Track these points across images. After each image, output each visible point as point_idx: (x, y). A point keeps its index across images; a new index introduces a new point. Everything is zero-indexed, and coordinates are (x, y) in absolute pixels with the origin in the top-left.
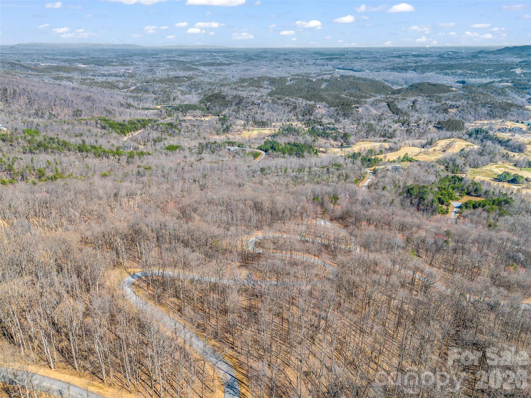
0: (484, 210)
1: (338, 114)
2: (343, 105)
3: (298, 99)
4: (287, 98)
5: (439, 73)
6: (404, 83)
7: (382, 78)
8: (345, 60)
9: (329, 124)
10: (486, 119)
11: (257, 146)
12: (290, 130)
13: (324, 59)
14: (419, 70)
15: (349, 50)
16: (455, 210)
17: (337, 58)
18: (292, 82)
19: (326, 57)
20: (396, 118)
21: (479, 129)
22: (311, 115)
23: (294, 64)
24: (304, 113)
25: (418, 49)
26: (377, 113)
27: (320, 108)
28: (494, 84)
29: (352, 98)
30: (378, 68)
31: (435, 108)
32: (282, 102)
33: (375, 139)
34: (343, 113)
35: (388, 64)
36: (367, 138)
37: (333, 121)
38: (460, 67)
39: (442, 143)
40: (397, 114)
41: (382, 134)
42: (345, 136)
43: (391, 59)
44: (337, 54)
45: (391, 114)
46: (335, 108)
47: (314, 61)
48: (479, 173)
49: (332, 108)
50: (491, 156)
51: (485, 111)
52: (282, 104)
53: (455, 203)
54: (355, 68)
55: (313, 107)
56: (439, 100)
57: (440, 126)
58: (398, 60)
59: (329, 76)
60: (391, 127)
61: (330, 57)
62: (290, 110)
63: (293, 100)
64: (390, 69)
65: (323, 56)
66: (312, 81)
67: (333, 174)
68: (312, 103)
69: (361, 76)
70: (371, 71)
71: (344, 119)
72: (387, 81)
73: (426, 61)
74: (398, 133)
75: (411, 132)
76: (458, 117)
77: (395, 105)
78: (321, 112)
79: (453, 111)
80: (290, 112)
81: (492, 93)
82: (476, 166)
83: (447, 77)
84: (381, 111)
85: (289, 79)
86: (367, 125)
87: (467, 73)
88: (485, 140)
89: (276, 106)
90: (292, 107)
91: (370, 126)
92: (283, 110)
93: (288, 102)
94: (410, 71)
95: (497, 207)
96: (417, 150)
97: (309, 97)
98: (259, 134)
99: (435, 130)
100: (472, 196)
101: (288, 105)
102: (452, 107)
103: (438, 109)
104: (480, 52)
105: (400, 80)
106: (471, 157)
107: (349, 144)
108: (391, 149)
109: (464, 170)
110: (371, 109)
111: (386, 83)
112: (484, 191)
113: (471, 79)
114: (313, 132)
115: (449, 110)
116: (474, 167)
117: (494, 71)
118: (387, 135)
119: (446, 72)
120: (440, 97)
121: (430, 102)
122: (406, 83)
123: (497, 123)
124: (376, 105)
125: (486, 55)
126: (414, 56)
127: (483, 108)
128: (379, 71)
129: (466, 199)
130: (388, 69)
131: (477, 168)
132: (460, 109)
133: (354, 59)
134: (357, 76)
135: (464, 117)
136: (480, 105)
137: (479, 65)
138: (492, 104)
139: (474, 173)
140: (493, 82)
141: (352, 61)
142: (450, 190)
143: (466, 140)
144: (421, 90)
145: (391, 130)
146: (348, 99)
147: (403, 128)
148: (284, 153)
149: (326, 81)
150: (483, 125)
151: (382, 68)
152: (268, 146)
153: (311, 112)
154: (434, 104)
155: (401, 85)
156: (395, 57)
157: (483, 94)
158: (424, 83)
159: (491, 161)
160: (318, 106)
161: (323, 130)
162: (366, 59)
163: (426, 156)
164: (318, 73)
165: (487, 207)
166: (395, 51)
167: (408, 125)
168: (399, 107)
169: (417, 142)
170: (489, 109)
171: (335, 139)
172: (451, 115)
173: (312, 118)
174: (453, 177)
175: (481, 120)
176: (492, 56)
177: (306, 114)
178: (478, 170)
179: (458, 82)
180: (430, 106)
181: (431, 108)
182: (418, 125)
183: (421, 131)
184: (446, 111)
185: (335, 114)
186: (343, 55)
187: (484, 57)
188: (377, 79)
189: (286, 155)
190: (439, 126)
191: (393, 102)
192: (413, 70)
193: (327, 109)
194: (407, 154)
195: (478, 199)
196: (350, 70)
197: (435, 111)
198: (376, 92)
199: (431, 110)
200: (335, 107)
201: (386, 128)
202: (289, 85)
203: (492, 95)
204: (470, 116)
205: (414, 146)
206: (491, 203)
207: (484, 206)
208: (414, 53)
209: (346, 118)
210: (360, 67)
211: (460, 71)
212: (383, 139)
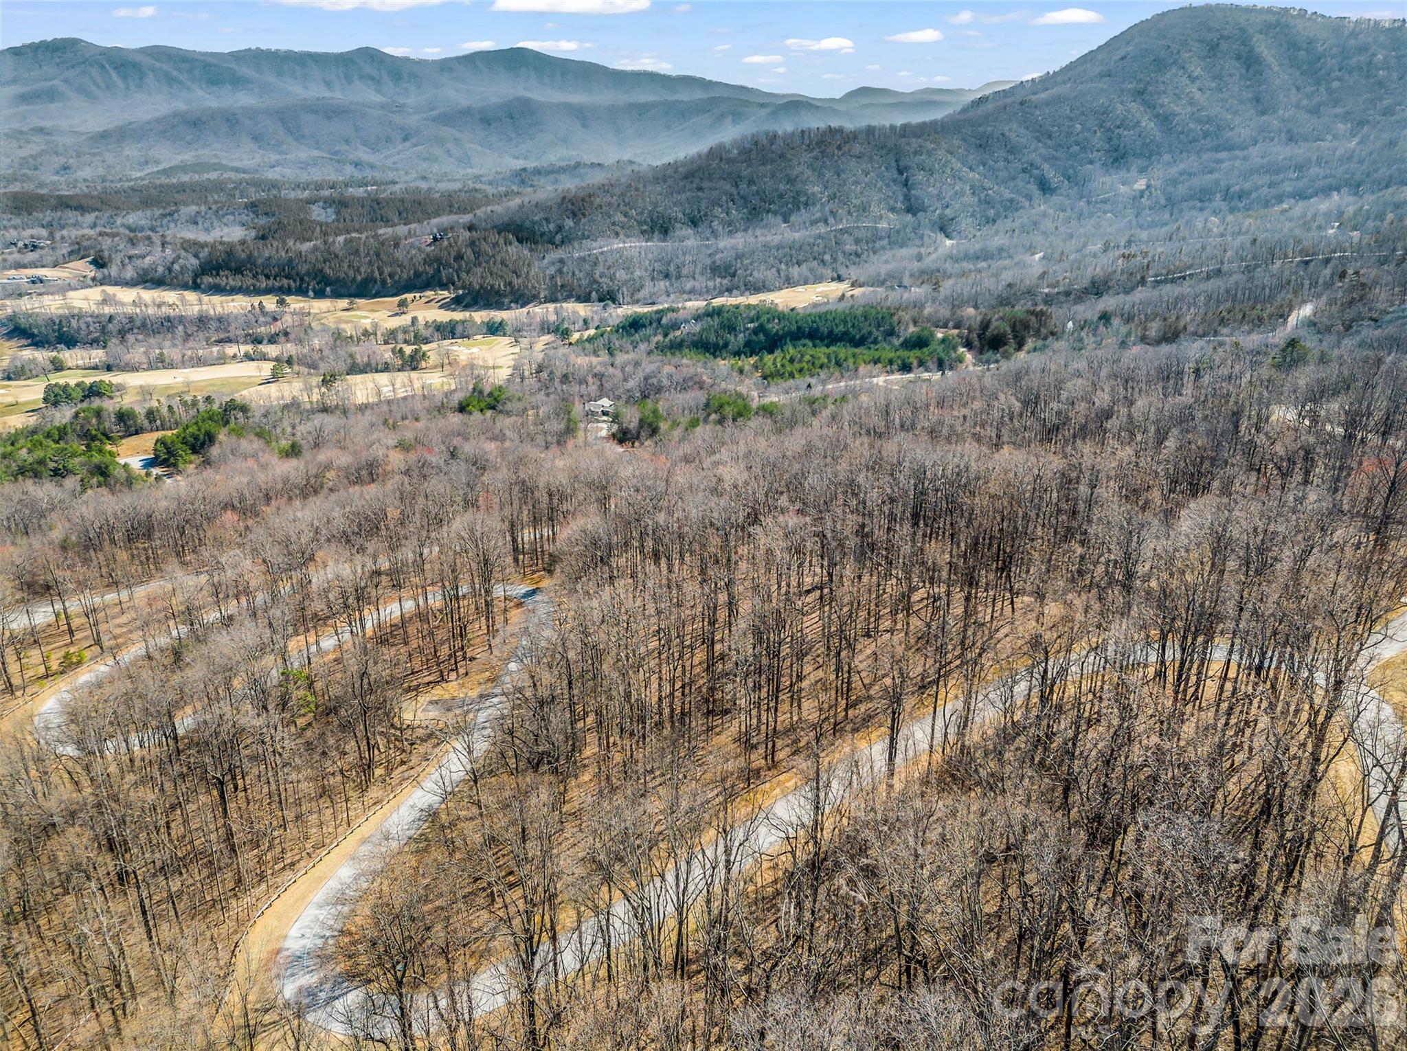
53: (131, 462)
129: (131, 445)
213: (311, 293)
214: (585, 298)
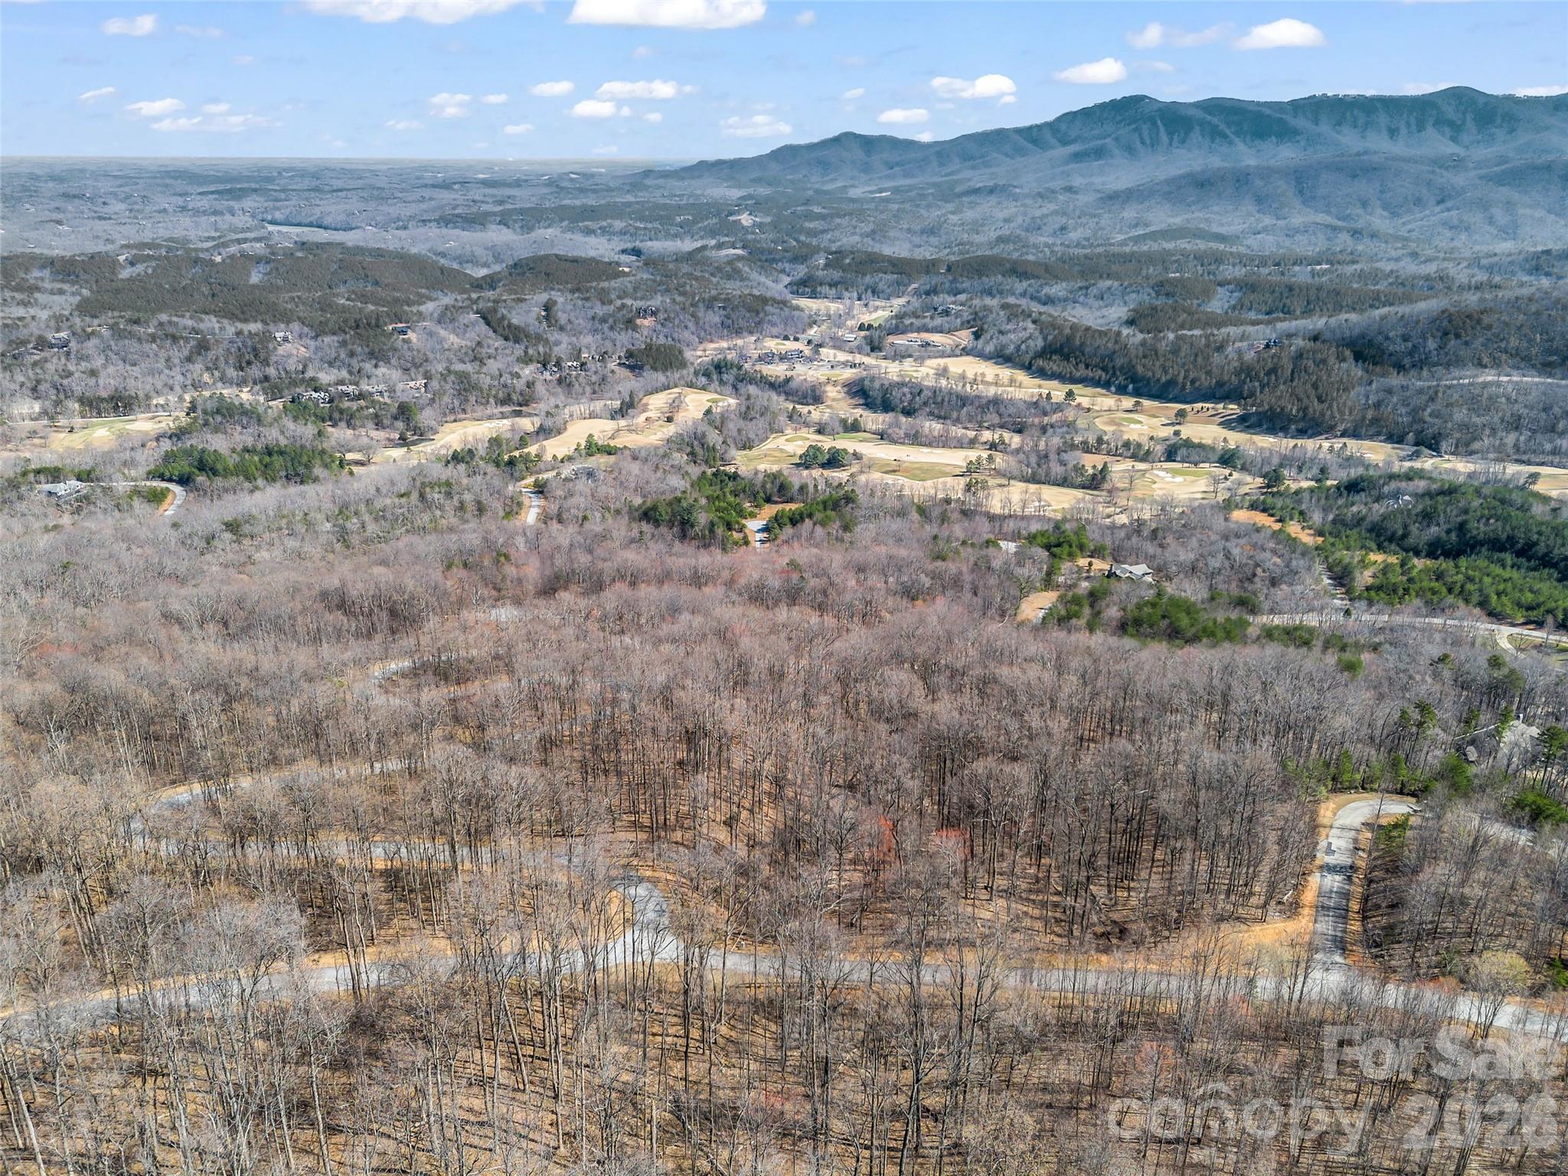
0: (815, 524)
1: (352, 354)
2: (358, 326)
3: (202, 320)
4: (164, 317)
5: (571, 230)
6: (491, 259)
7: (428, 246)
8: (283, 196)
9: (342, 382)
10: (722, 338)
11: (142, 471)
12: (226, 413)
13: (212, 193)
14: (515, 221)
15: (285, 166)
16: (759, 536)
17: (255, 190)
18: (140, 268)
19: (212, 188)
20: (519, 350)
21: (719, 360)
22: (266, 363)
23: (106, 209)
24: (240, 358)
25: (489, 167)
26: (464, 343)
27: (286, 339)
28: (707, 253)
29: (371, 307)
30: (399, 219)
31: (603, 320)
32: (151, 331)
33: (489, 412)
34: (367, 350)
35: (424, 206)
36: (464, 411)
37: (344, 374)
38: (616, 211)
39: (657, 402)
40: (517, 341)
41: (501, 395)
42: (404, 412)
43: (427, 193)
44: (249, 179)
45: (499, 343)
46: (335, 338)
47: (180, 201)
48: (758, 458)
49: (327, 339)
50: (768, 417)
51: (714, 318)
52: (153, 338)
53: (753, 525)
54: (327, 221)
55: (267, 337)
56: (604, 298)
57: (635, 362)
58: (446, 196)
59: (258, 245)
60: (518, 376)
61: (229, 186)
62: (186, 353)
63: (190, 323)
64: (437, 221)
65: (200, 184)
66: (212, 263)
67: (441, 508)
68: (254, 327)
69: (361, 244)
70: (385, 227)
71: (376, 366)
72: (443, 255)
73: (525, 198)
74: (540, 388)
75: (570, 385)
76: (661, 337)
77: (503, 317)
78: (295, 352)
79: (647, 322)
80: (189, 359)
81: (712, 275)
82: (747, 446)
83: (592, 240)
84: (472, 335)
85: (121, 258)
86: (452, 378)
87: (637, 228)
88: (740, 385)
89: (132, 345)
90: (193, 343)
91: (463, 377)
92: (163, 354)
93: (171, 330)
94: (494, 227)
95: (833, 513)
96: (609, 426)
97: (237, 312)
98: (122, 436)
99: (626, 372)
100: (776, 503)
101: (175, 339)
102: (643, 313)
103: (611, 321)
104: (648, 173)
105: (479, 252)
106: (731, 426)
107: (422, 434)
108: (543, 432)
109: (727, 456)
110: (443, 333)
111: (442, 261)
112: (796, 487)
113: (649, 243)
114: (298, 409)
115: (639, 321)
116: (744, 448)
117: (694, 222)
118: (514, 397)
119: (587, 227)
120: (603, 289)
121: (587, 305)
122: (497, 258)
123: (747, 343)
124: (452, 320)
125: (661, 181)
126: (485, 183)
127: (710, 312)
128: (405, 228)
129: (769, 511)
130: (430, 221)
131: (750, 448)
132: (661, 316)
133: (313, 194)
134: (350, 244)
135: (675, 335)
136: (701, 305)
137: (657, 206)
138: (725, 300)
139: (750, 460)
140: (704, 248)
141: (307, 199)
142: (731, 498)
143: (704, 388)
144: (547, 274)
145: (520, 384)
146: (361, 309)
147: (547, 375)
148: (249, 478)
149: (259, 260)
150: (721, 350)
151: (411, 218)
152: (183, 466)
153: (262, 355)
154: (600, 310)
155: (485, 265)
156: (434, 186)
157: (696, 279)
158: (547, 256)
159: (772, 431)
160: (278, 335)
161: (331, 401)
162: (349, 194)
163: (634, 437)
164: (213, 239)
165: (818, 516)
166: (426, 171)
167: (558, 364)
168: (515, 321)
169: (598, 405)
170: (723, 312)
171: (379, 425)
172: (645, 333)
173: (271, 371)
174: (714, 474)
175: (712, 341)
176: (673, 183)
177: (249, 363)
178: (754, 452)
179: (624, 251)
180: (590, 313)
181: (593, 318)
182: (583, 365)
183: (594, 378)
184: (630, 324)
185: (343, 356)
186: (269, 180)
187: (659, 187)
188: (414, 251)
189: (260, 482)
190: (631, 361)
191: (495, 311)
192: (500, 223)
193: (312, 343)
194: (591, 436)
195: (793, 506)
196: (310, 225)
197: (606, 326)
198: (431, 287)
199: (597, 325)
200: (334, 334)
201: (506, 378)
202: (130, 279)
203: (714, 280)
204: (686, 334)
205: (592, 416)
206: (821, 507)
207: (810, 516)
208: (481, 176)
209: (381, 363)
210: (343, 217)
211: (618, 224)
212: (507, 409)
213: (1113, 389)
214: (1395, 438)
